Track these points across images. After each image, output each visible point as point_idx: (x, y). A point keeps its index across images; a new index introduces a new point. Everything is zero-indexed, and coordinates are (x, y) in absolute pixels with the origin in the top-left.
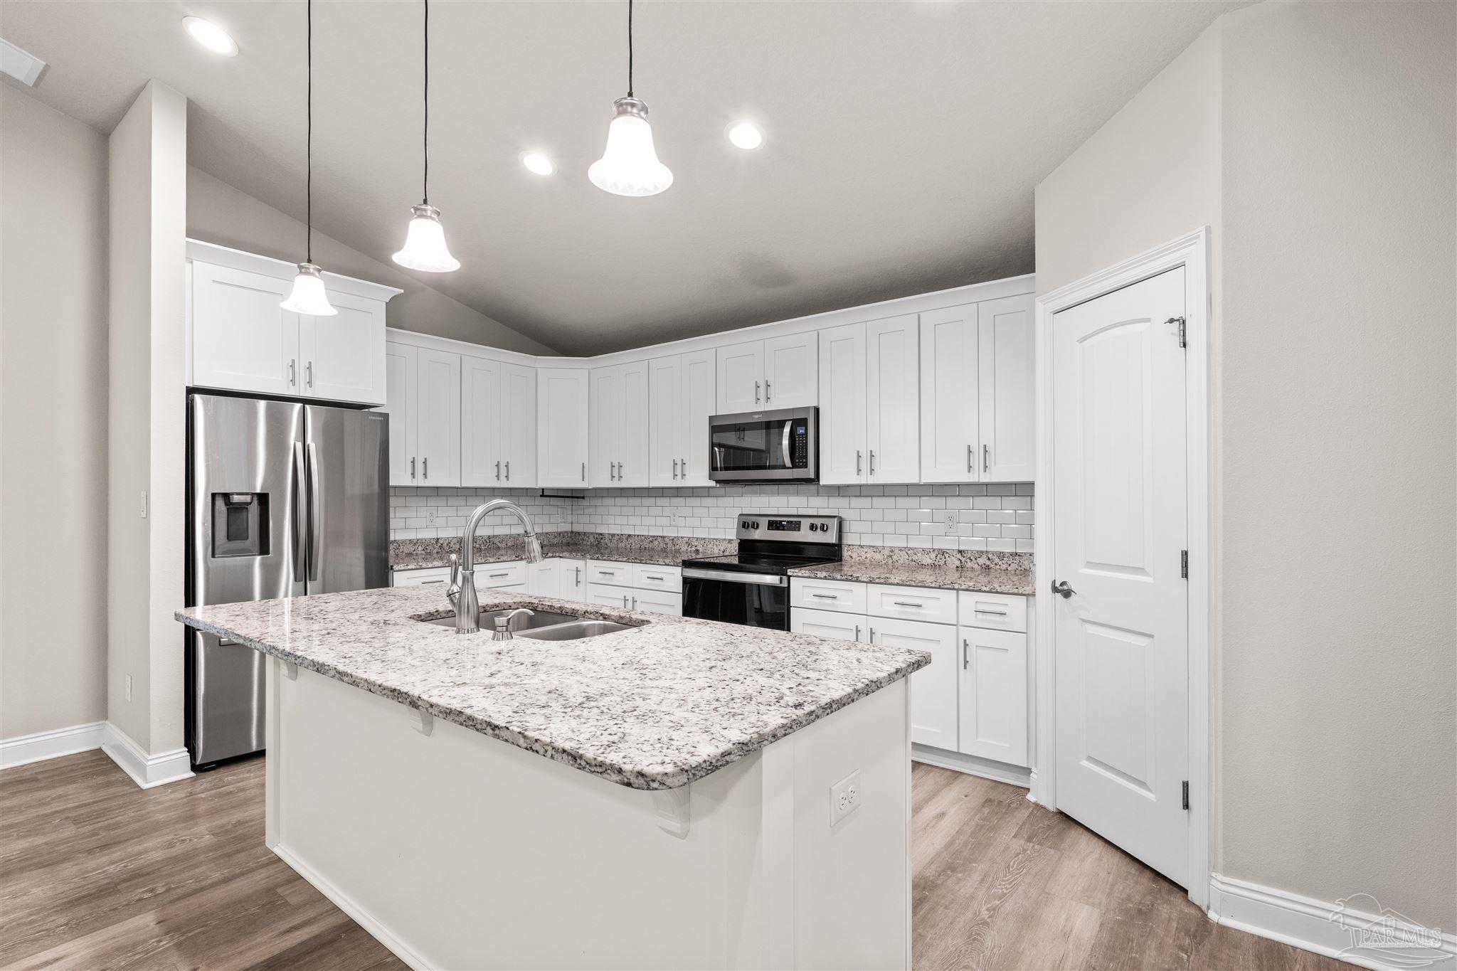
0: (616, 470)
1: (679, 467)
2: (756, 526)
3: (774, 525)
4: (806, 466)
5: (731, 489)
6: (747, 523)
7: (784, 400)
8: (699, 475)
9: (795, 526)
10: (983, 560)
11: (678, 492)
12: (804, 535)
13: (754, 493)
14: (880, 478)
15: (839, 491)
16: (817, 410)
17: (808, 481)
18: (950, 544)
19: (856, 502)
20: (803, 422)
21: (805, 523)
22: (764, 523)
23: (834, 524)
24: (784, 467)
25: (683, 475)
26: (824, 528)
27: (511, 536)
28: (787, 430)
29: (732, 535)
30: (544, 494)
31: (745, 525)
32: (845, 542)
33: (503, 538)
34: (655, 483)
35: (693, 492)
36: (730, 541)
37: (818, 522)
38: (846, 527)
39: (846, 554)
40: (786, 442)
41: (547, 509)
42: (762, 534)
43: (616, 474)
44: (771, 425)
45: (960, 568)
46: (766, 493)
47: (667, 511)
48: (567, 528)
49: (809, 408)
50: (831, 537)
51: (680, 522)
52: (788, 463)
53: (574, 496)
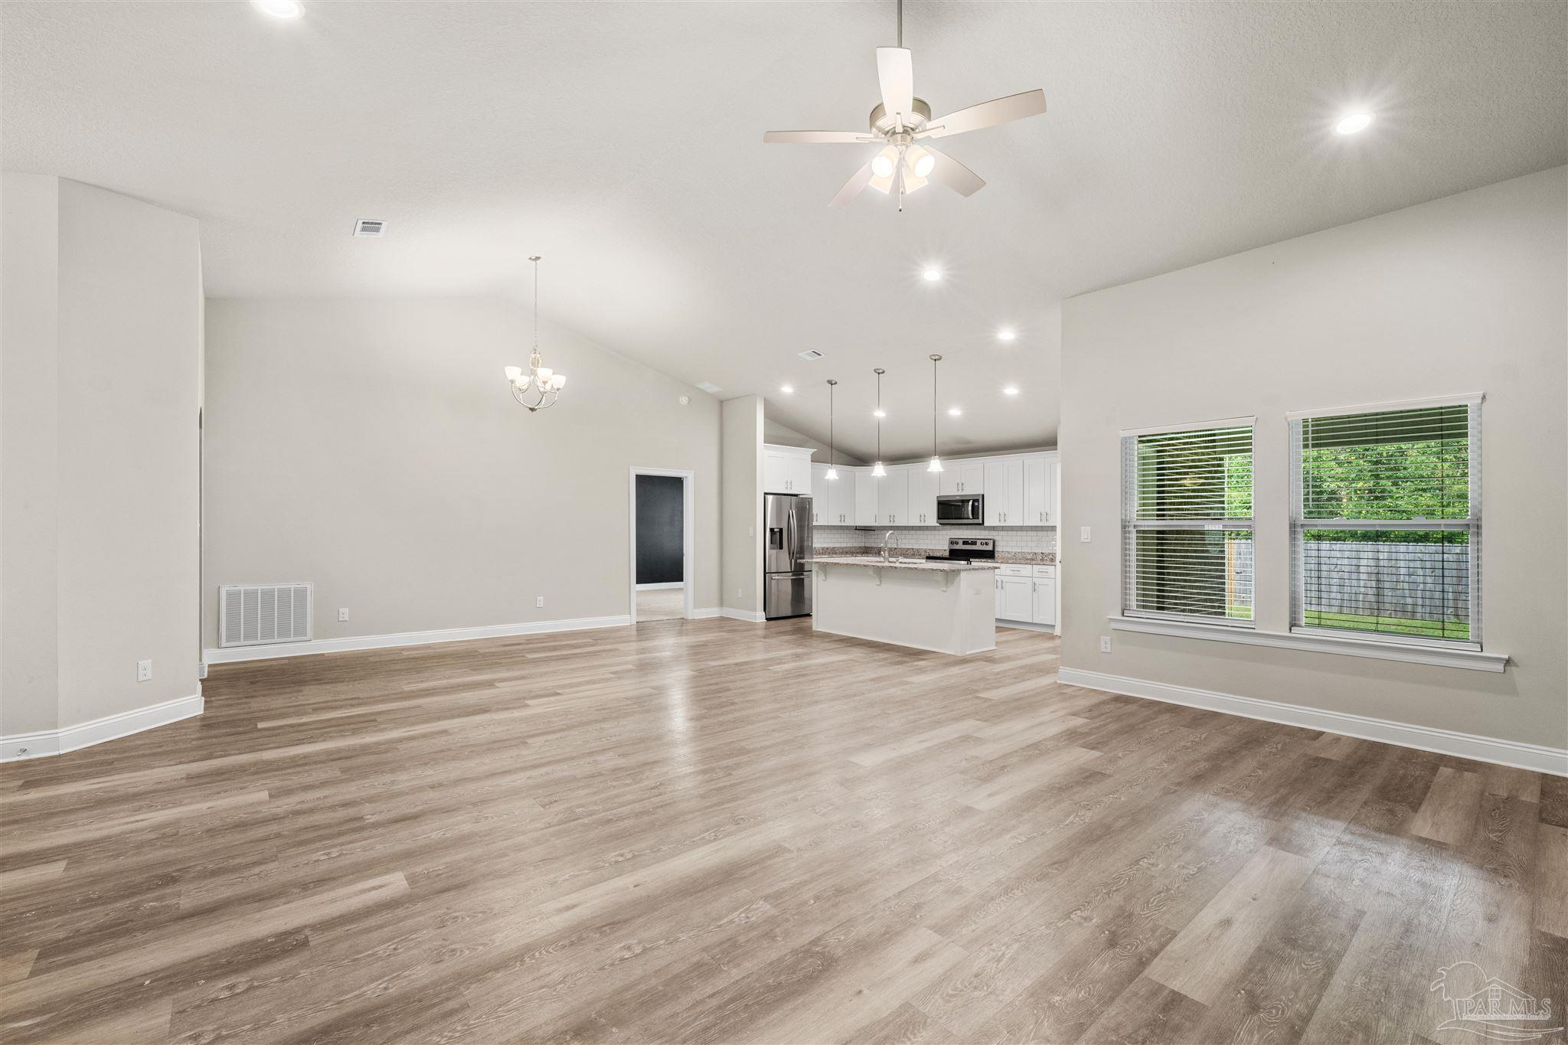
0: (892, 518)
1: (922, 517)
2: (957, 543)
3: (965, 543)
4: (978, 518)
5: (945, 527)
6: (952, 542)
7: (970, 490)
8: (932, 519)
9: (974, 543)
10: (1050, 557)
11: (920, 528)
12: (978, 547)
13: (956, 529)
14: (1009, 523)
15: (993, 528)
16: (983, 495)
17: (979, 524)
18: (1039, 551)
19: (1001, 533)
20: (978, 500)
21: (979, 542)
22: (961, 542)
23: (991, 543)
24: (969, 518)
25: (925, 521)
26: (987, 544)
27: (840, 548)
28: (971, 503)
29: (946, 547)
30: (857, 528)
31: (952, 543)
32: (996, 550)
33: (838, 548)
34: (911, 524)
35: (927, 528)
36: (945, 550)
37: (984, 541)
38: (996, 543)
39: (996, 555)
40: (970, 508)
41: (856, 536)
42: (960, 546)
43: (892, 519)
44: (965, 502)
45: (1042, 560)
46: (962, 529)
47: (914, 537)
48: (863, 545)
49: (979, 495)
50: (990, 548)
51: (921, 541)
52: (971, 517)
53: (866, 529)
